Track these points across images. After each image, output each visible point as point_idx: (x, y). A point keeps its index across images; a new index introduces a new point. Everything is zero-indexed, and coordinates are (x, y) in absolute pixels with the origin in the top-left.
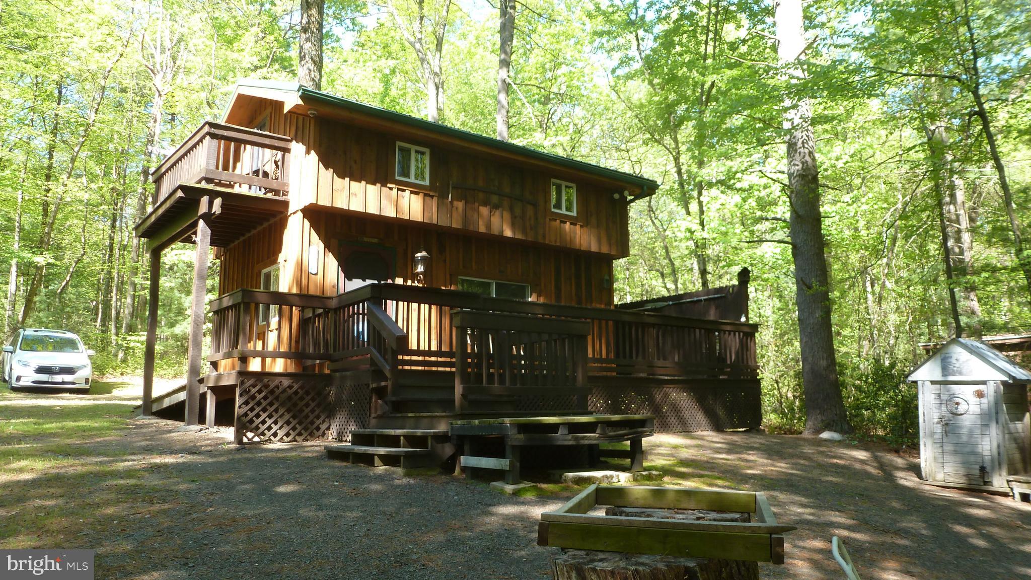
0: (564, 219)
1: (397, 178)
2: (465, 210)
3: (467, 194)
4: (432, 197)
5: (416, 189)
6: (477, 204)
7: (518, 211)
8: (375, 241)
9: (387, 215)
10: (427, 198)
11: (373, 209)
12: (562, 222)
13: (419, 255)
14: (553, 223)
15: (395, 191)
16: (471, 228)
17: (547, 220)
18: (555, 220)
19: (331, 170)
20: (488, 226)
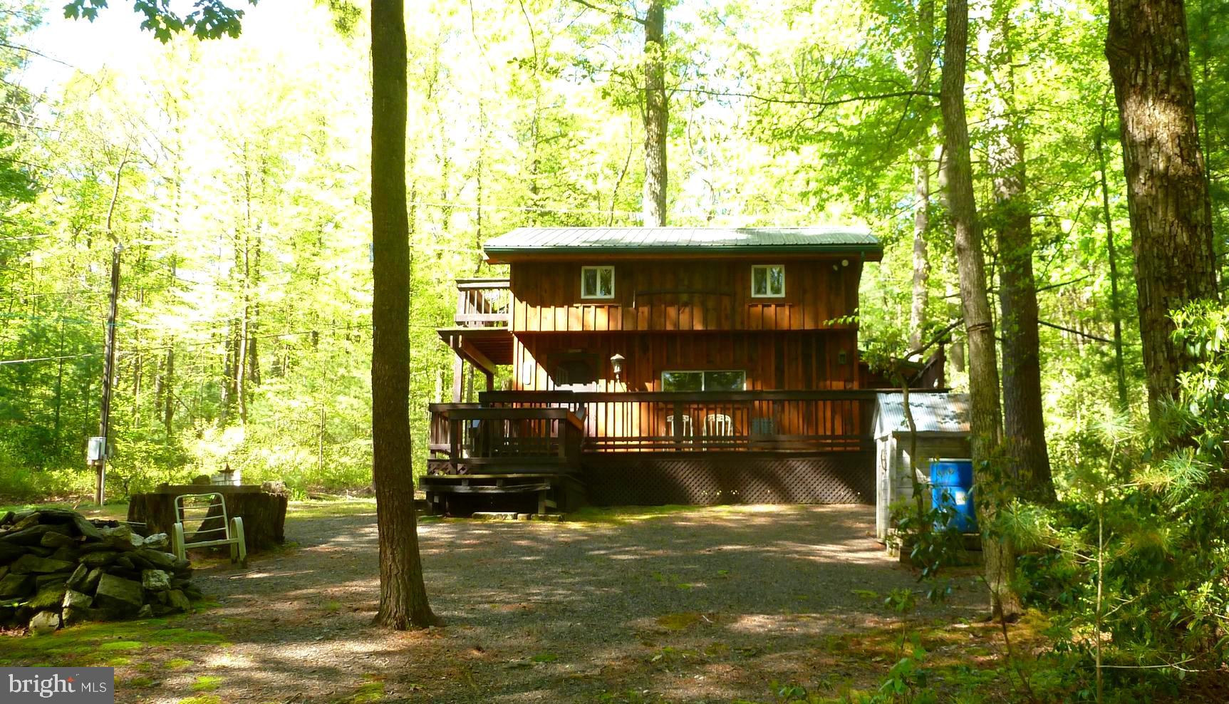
0: (766, 303)
1: (583, 297)
2: (651, 313)
3: (653, 299)
4: (617, 307)
5: (600, 304)
6: (663, 306)
7: (711, 304)
8: (579, 351)
9: (574, 329)
10: (612, 310)
11: (561, 327)
12: (764, 306)
13: (614, 358)
14: (753, 310)
15: (581, 308)
16: (658, 328)
17: (746, 307)
18: (756, 306)
19: (524, 303)
20: (677, 324)
